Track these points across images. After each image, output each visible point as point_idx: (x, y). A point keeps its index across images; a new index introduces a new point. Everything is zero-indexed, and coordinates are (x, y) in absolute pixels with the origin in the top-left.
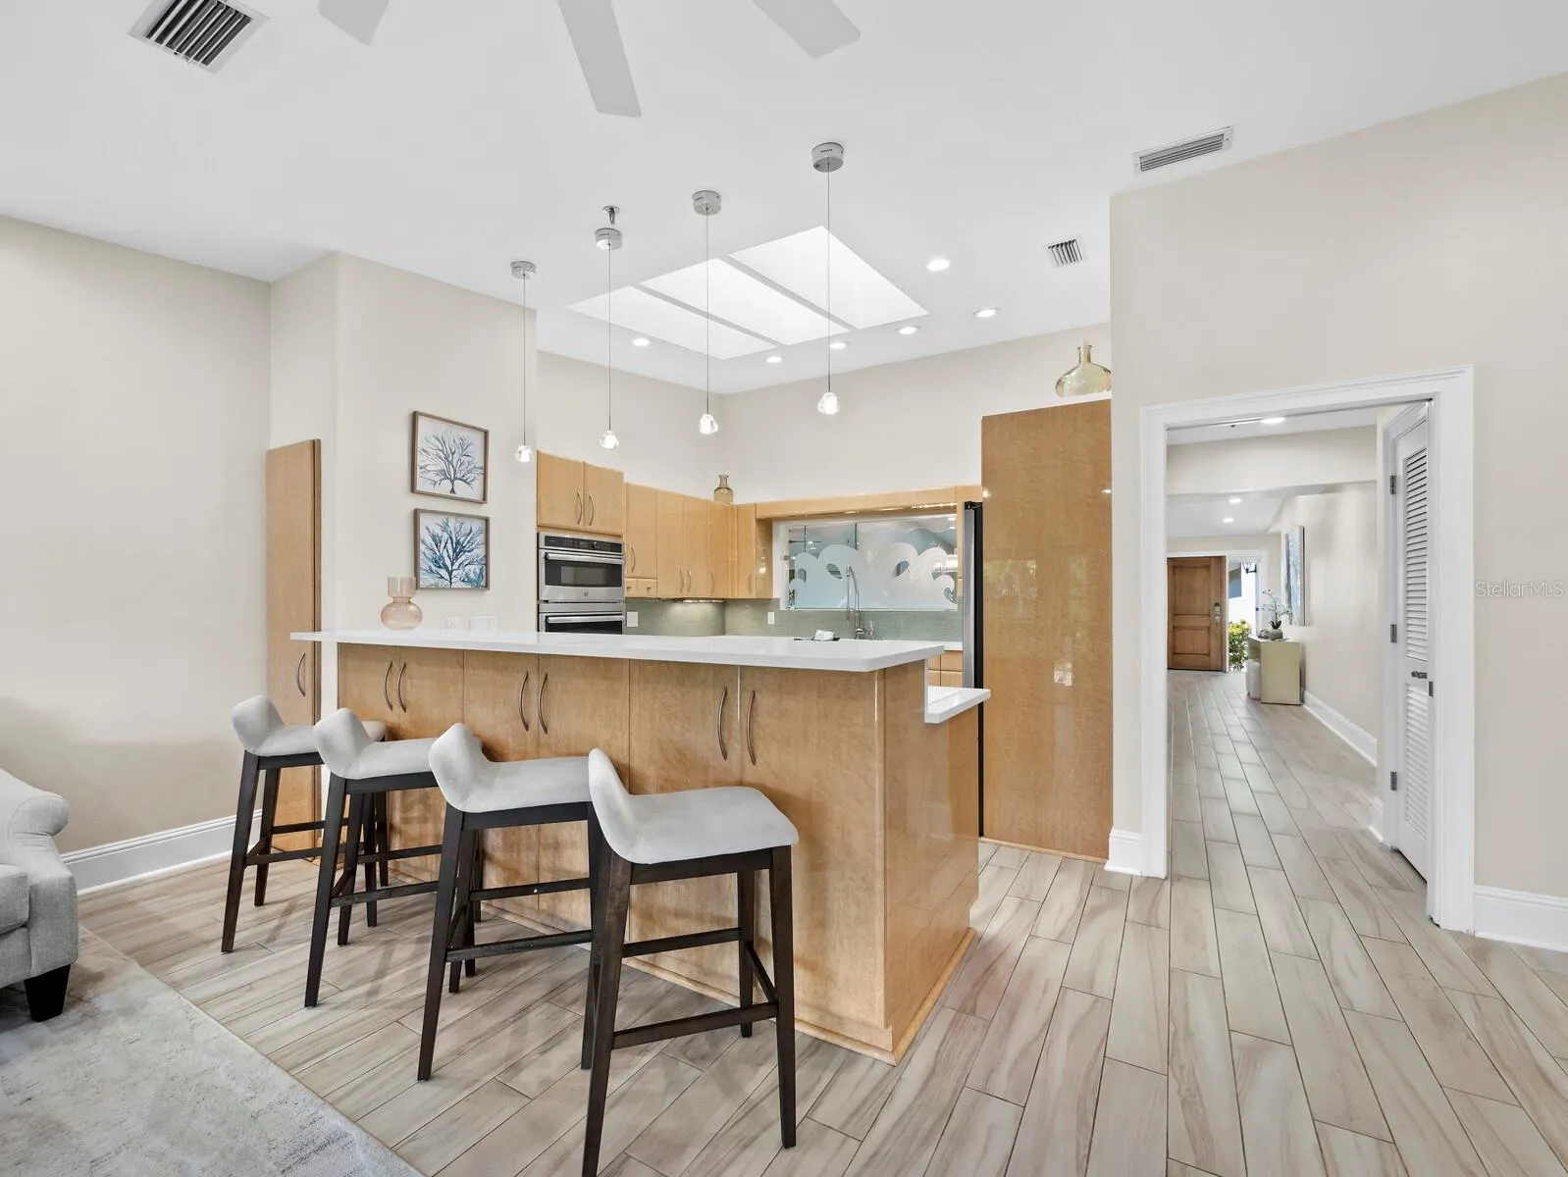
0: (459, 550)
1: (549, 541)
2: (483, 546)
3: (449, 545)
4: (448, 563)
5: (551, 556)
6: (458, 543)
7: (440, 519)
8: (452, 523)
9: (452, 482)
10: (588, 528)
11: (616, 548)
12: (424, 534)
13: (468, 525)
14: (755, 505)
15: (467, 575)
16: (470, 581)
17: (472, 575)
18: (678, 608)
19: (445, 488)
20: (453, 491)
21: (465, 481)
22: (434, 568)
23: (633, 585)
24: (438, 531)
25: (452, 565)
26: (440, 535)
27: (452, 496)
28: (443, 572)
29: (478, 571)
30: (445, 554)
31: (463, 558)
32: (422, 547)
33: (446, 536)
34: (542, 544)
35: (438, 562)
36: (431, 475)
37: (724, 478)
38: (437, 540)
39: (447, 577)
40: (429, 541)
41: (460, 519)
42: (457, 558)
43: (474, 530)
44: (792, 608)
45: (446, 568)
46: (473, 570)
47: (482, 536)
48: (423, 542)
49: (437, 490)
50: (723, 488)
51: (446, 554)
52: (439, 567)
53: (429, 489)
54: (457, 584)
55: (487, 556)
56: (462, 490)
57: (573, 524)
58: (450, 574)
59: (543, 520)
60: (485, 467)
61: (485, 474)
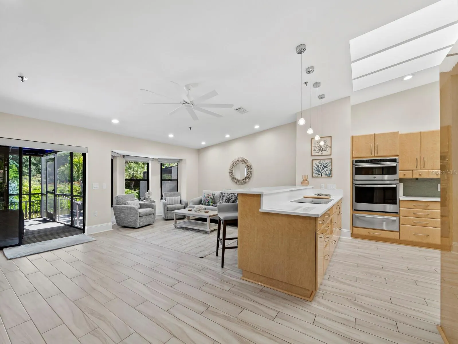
0: (324, 167)
2: (331, 166)
3: (321, 167)
4: (321, 171)
5: (356, 167)
6: (323, 166)
7: (318, 161)
8: (322, 161)
9: (322, 152)
10: (376, 155)
11: (395, 160)
12: (314, 165)
13: (326, 161)
15: (326, 174)
16: (327, 175)
17: (328, 174)
19: (320, 153)
20: (322, 154)
21: (325, 150)
22: (317, 172)
24: (318, 164)
25: (322, 171)
26: (319, 164)
27: (322, 155)
28: (319, 173)
29: (329, 172)
30: (320, 169)
31: (325, 169)
32: (314, 168)
33: (320, 165)
34: (354, 163)
35: (318, 171)
36: (316, 151)
38: (318, 166)
39: (320, 174)
40: (316, 166)
41: (324, 160)
42: (323, 170)
43: (328, 162)
45: (320, 172)
47: (331, 163)
48: (314, 167)
49: (318, 154)
52: (318, 172)
53: (316, 154)
54: (323, 176)
55: (332, 169)
56: (324, 153)
57: (369, 155)
58: (321, 173)
59: (354, 156)
60: (331, 146)
61: (331, 148)
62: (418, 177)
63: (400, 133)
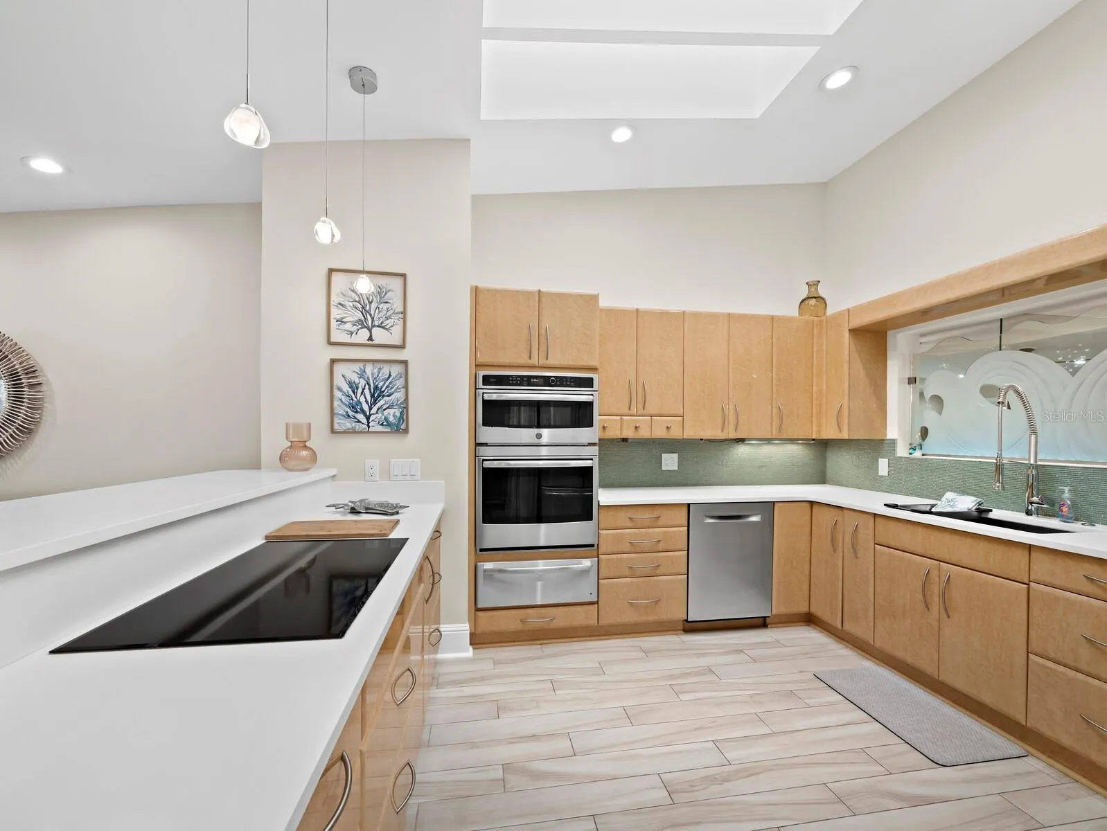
0: (377, 394)
1: (487, 380)
2: (403, 390)
3: (367, 391)
4: (366, 407)
5: (486, 397)
6: (376, 388)
7: (357, 367)
8: (369, 369)
9: (370, 331)
10: (543, 362)
12: (339, 381)
13: (386, 370)
14: (848, 310)
15: (386, 419)
16: (389, 425)
17: (391, 419)
18: (742, 451)
19: (363, 336)
20: (370, 339)
21: (384, 328)
22: (351, 413)
24: (355, 378)
25: (370, 409)
26: (357, 381)
27: (370, 344)
28: (361, 417)
29: (398, 414)
30: (362, 399)
31: (382, 402)
32: (337, 394)
33: (363, 382)
34: (480, 384)
35: (356, 407)
36: (348, 326)
37: (812, 285)
38: (353, 387)
39: (364, 421)
40: (346, 388)
41: (378, 365)
42: (375, 403)
43: (393, 375)
44: (920, 454)
45: (363, 412)
46: (393, 414)
47: (402, 381)
48: (340, 389)
49: (355, 339)
50: (813, 300)
51: (364, 400)
52: (357, 412)
53: (345, 338)
54: (375, 427)
55: (406, 400)
56: (380, 336)
57: (523, 360)
58: (368, 418)
59: (481, 360)
60: (404, 313)
61: (404, 319)
63: (603, 303)
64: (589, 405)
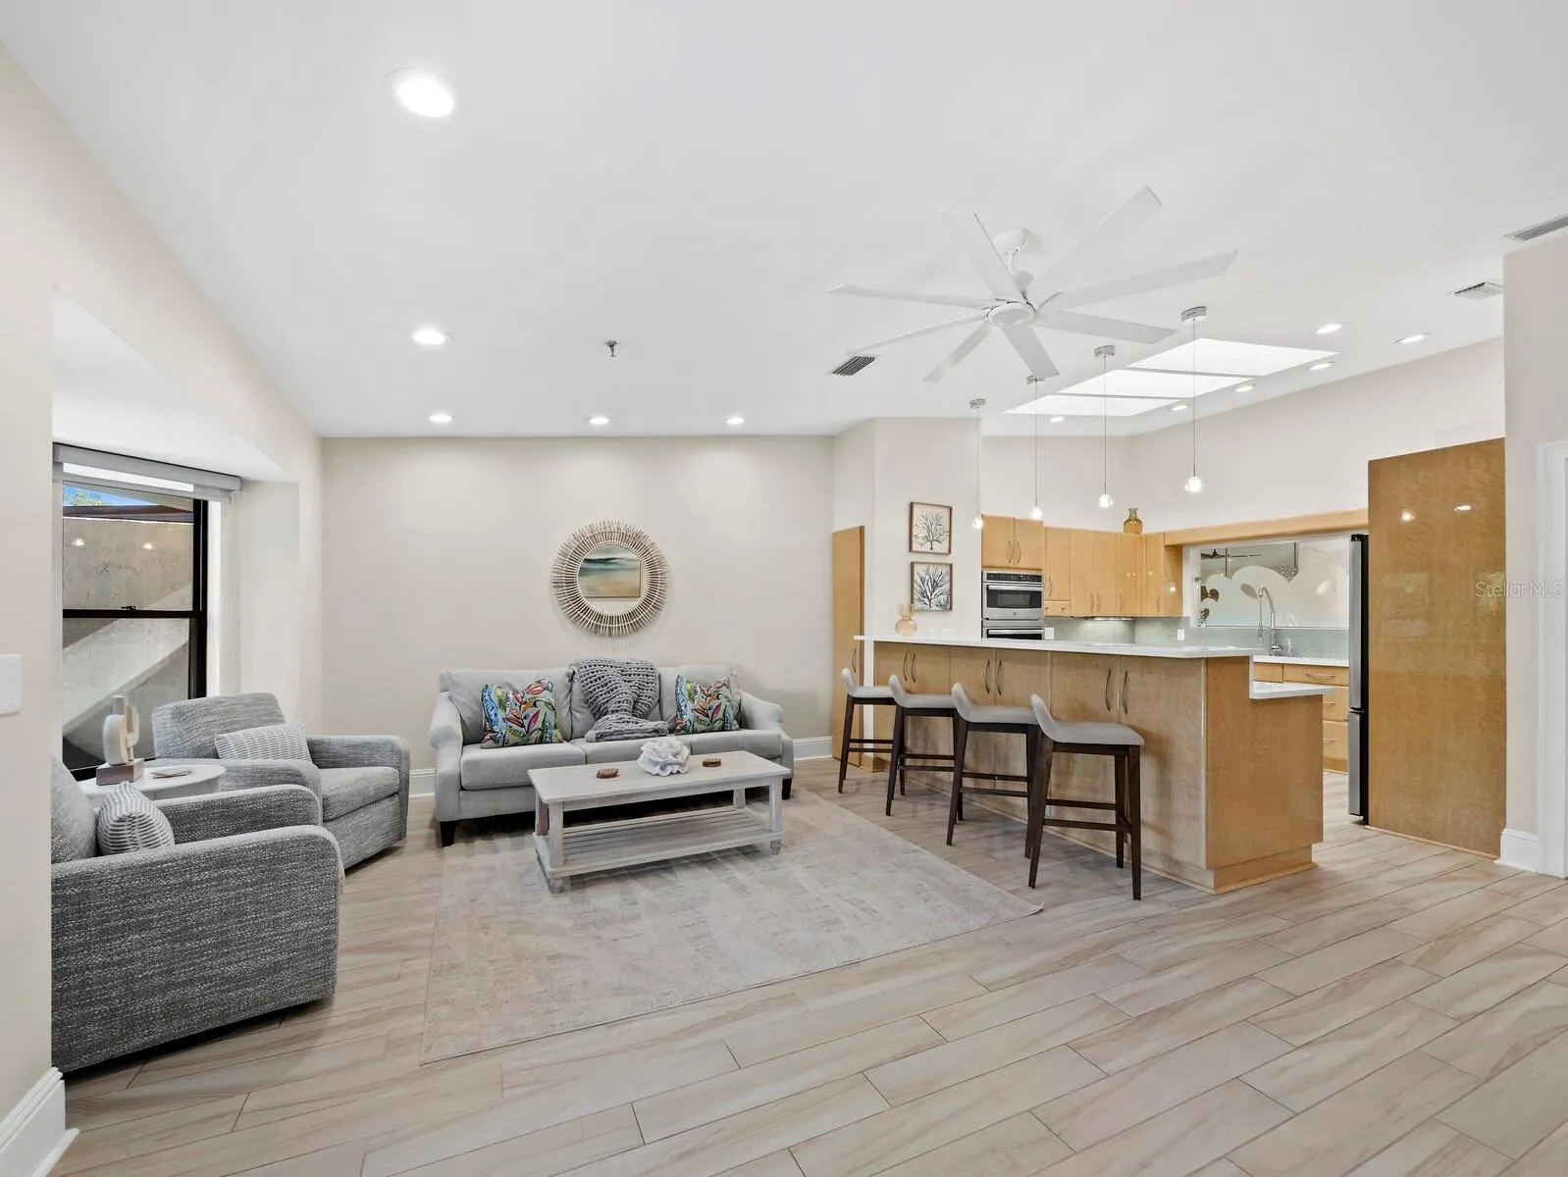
0: (935, 585)
1: (990, 577)
2: (949, 583)
3: (930, 583)
4: (929, 594)
5: (991, 587)
6: (934, 581)
7: (924, 567)
8: (932, 569)
9: (931, 543)
10: (1016, 565)
11: (1038, 578)
12: (917, 578)
13: (940, 569)
14: (1164, 534)
15: (939, 602)
16: (941, 606)
17: (942, 602)
18: (1089, 624)
19: (928, 547)
20: (932, 549)
21: (939, 542)
22: (921, 598)
23: (1050, 606)
24: (923, 574)
25: (931, 595)
26: (925, 577)
27: (931, 552)
28: (926, 600)
29: (946, 599)
31: (937, 591)
32: (915, 586)
33: (928, 578)
34: (985, 576)
35: (923, 594)
36: (920, 540)
37: (1133, 512)
38: (923, 582)
39: (929, 603)
40: (919, 581)
41: (936, 566)
42: (934, 591)
43: (944, 572)
44: (1203, 625)
45: (928, 597)
46: (943, 598)
47: (948, 576)
48: (916, 582)
49: (924, 549)
50: (1133, 521)
51: (928, 588)
52: (924, 597)
53: (919, 548)
54: (934, 607)
55: (951, 589)
56: (937, 548)
57: (1006, 564)
58: (930, 601)
59: (987, 563)
60: (950, 531)
61: (950, 536)
62: (1058, 612)
63: (1045, 525)
64: (1039, 594)
